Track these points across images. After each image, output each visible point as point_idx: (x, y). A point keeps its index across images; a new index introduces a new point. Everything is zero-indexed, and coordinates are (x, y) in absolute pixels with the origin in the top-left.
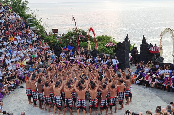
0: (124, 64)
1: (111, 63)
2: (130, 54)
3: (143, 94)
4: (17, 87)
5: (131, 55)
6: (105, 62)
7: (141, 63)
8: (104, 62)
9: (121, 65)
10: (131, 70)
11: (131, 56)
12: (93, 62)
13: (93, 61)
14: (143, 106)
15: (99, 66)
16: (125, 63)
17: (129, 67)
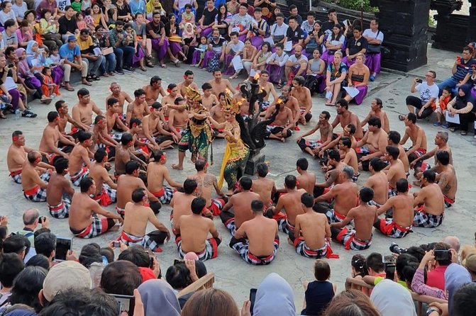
0: (407, 50)
1: (359, 44)
2: (433, 13)
3: (469, 165)
4: (14, 113)
5: (435, 17)
6: (338, 39)
7: (467, 52)
8: (333, 39)
9: (397, 52)
10: (429, 74)
11: (436, 23)
12: (296, 34)
13: (296, 30)
14: (465, 211)
15: (316, 51)
16: (410, 47)
17: (423, 61)
